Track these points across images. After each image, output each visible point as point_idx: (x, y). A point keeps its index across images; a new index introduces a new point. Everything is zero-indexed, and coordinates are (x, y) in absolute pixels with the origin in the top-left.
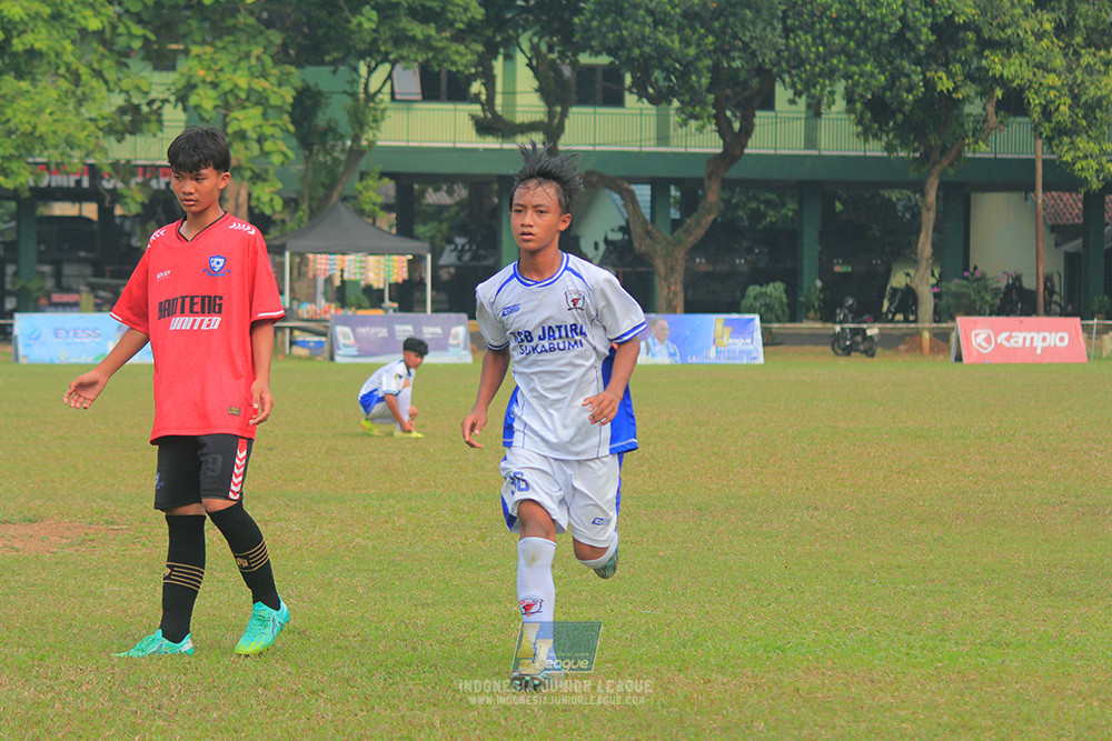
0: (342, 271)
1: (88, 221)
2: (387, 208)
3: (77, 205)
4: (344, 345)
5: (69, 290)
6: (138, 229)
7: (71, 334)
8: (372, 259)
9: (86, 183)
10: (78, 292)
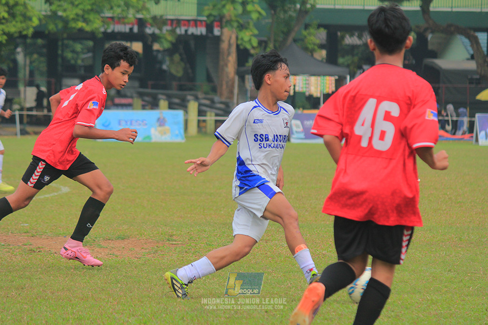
0: (294, 86)
2: (322, 47)
3: (130, 44)
4: (297, 132)
5: (125, 96)
6: (167, 59)
7: (129, 123)
8: (313, 79)
9: (136, 30)
10: (132, 97)
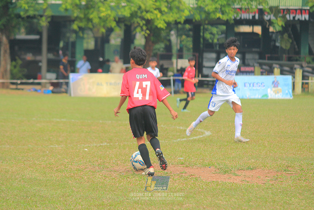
1: (257, 34)
3: (251, 27)
5: (248, 65)
7: (252, 85)
9: (257, 17)
10: (254, 66)
